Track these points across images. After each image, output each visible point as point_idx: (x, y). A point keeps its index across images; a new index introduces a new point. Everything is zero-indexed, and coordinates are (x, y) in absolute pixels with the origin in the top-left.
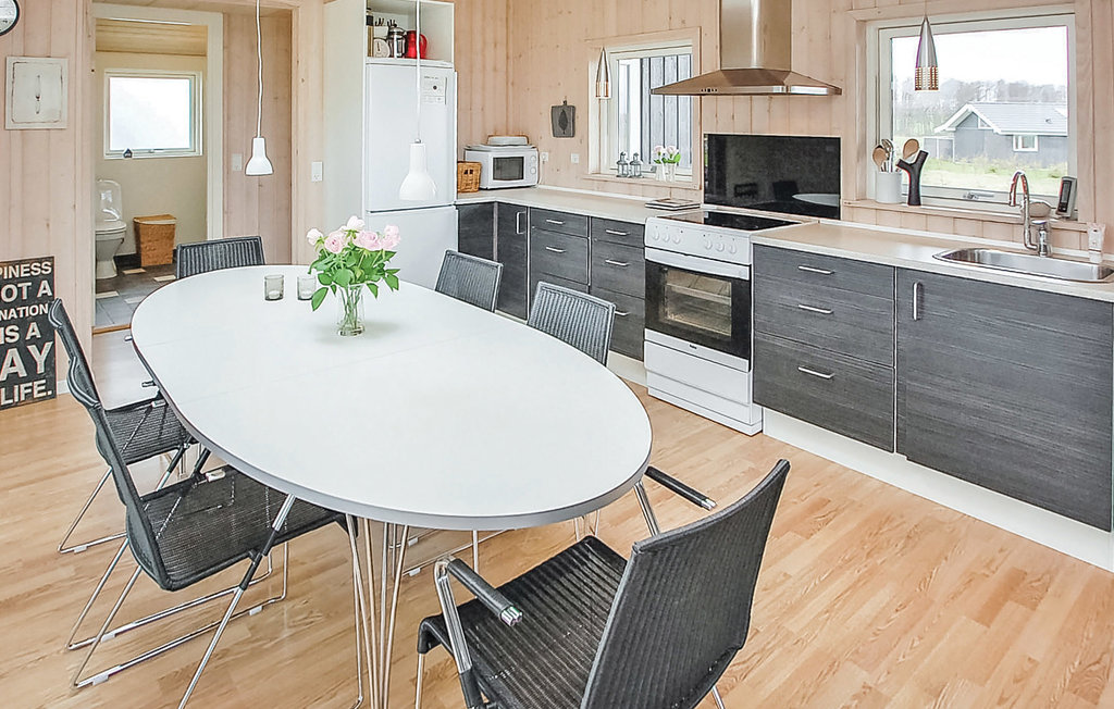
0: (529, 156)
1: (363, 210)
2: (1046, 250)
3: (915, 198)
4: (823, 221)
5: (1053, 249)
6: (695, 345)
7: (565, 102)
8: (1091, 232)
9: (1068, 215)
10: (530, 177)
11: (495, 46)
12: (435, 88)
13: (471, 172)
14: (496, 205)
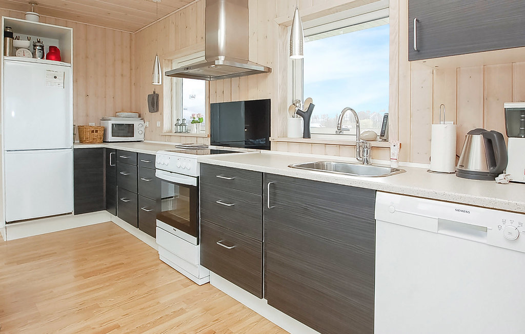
0: (137, 123)
1: (3, 150)
2: (367, 161)
3: (307, 134)
4: (262, 151)
5: (371, 161)
6: (176, 229)
7: (154, 92)
8: (392, 147)
9: (385, 138)
10: (137, 136)
11: (122, 62)
12: (55, 77)
13: (97, 131)
14: (105, 149)
